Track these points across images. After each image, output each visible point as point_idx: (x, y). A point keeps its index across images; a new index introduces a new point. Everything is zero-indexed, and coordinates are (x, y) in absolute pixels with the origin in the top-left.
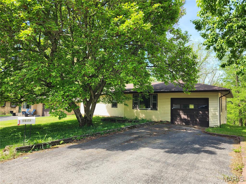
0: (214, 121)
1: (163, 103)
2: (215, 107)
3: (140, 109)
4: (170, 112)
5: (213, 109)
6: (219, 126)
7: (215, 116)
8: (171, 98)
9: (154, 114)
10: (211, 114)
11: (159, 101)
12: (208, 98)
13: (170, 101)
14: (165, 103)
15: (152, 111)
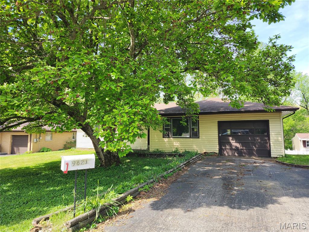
0: (277, 149)
1: (207, 128)
2: (278, 131)
3: (173, 138)
4: (218, 139)
5: (275, 134)
6: (283, 156)
7: (278, 142)
8: (218, 121)
9: (195, 143)
10: (273, 140)
11: (201, 126)
12: (269, 120)
13: (217, 125)
14: (210, 128)
15: (191, 139)
